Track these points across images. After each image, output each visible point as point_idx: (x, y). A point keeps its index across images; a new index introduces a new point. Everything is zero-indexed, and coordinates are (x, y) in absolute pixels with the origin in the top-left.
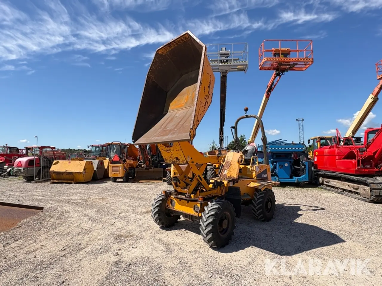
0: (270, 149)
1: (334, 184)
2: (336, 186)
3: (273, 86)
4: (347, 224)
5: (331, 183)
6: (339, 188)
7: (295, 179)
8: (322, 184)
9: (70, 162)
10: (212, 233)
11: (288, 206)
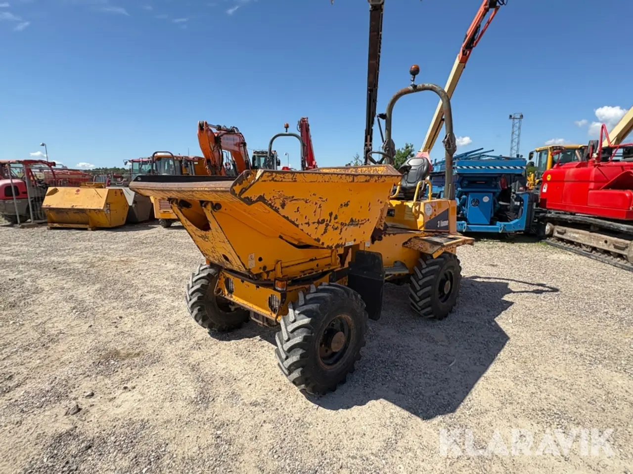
0: (458, 167)
1: (575, 238)
2: (579, 241)
3: (477, 35)
4: (609, 328)
5: (569, 234)
6: (584, 245)
7: (499, 227)
8: (551, 235)
9: (78, 191)
10: (300, 369)
11: (483, 282)
